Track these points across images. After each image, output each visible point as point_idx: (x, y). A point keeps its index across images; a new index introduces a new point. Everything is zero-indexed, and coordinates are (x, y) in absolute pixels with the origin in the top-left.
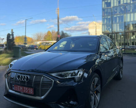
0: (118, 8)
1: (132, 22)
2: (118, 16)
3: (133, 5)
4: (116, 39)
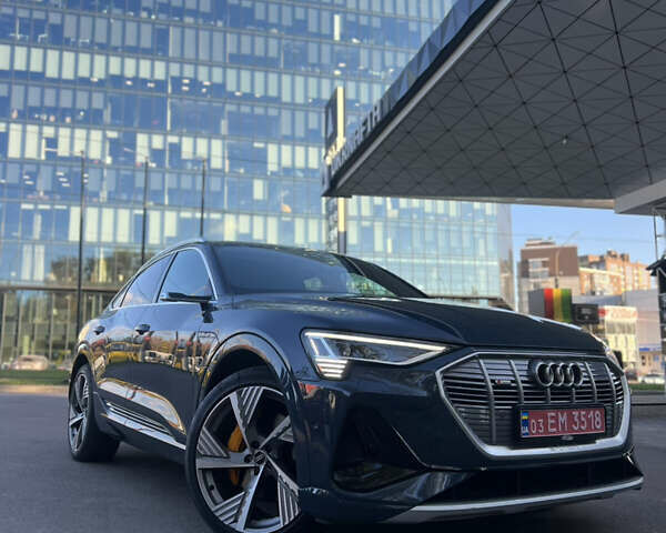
0: (46, 172)
1: (107, 245)
2: (42, 207)
3: (113, 172)
4: (25, 318)
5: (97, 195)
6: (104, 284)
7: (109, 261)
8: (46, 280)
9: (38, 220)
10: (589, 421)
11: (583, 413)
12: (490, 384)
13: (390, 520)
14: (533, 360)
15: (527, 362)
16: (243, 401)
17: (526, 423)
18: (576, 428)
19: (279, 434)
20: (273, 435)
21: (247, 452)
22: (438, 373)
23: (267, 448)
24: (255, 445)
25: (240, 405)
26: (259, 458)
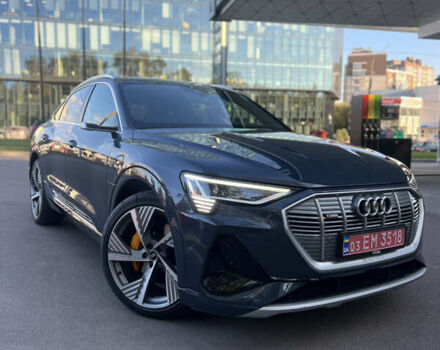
2: (14, 21)
4: (11, 101)
5: (52, 13)
6: (61, 78)
7: (65, 60)
8: (23, 74)
9: (12, 31)
10: (393, 238)
11: (390, 233)
12: (323, 218)
13: (245, 315)
14: (356, 196)
15: (351, 198)
16: (140, 217)
17: (347, 245)
18: (383, 245)
19: (167, 241)
20: (162, 241)
21: (144, 251)
22: (283, 211)
23: (158, 249)
24: (149, 246)
25: (138, 219)
26: (153, 255)
